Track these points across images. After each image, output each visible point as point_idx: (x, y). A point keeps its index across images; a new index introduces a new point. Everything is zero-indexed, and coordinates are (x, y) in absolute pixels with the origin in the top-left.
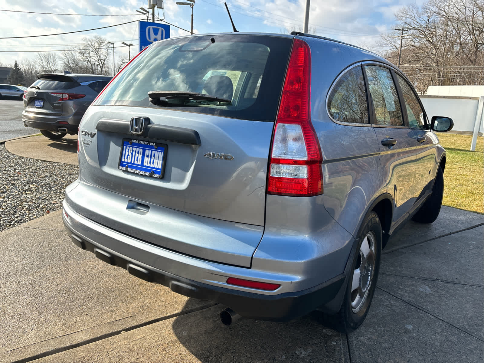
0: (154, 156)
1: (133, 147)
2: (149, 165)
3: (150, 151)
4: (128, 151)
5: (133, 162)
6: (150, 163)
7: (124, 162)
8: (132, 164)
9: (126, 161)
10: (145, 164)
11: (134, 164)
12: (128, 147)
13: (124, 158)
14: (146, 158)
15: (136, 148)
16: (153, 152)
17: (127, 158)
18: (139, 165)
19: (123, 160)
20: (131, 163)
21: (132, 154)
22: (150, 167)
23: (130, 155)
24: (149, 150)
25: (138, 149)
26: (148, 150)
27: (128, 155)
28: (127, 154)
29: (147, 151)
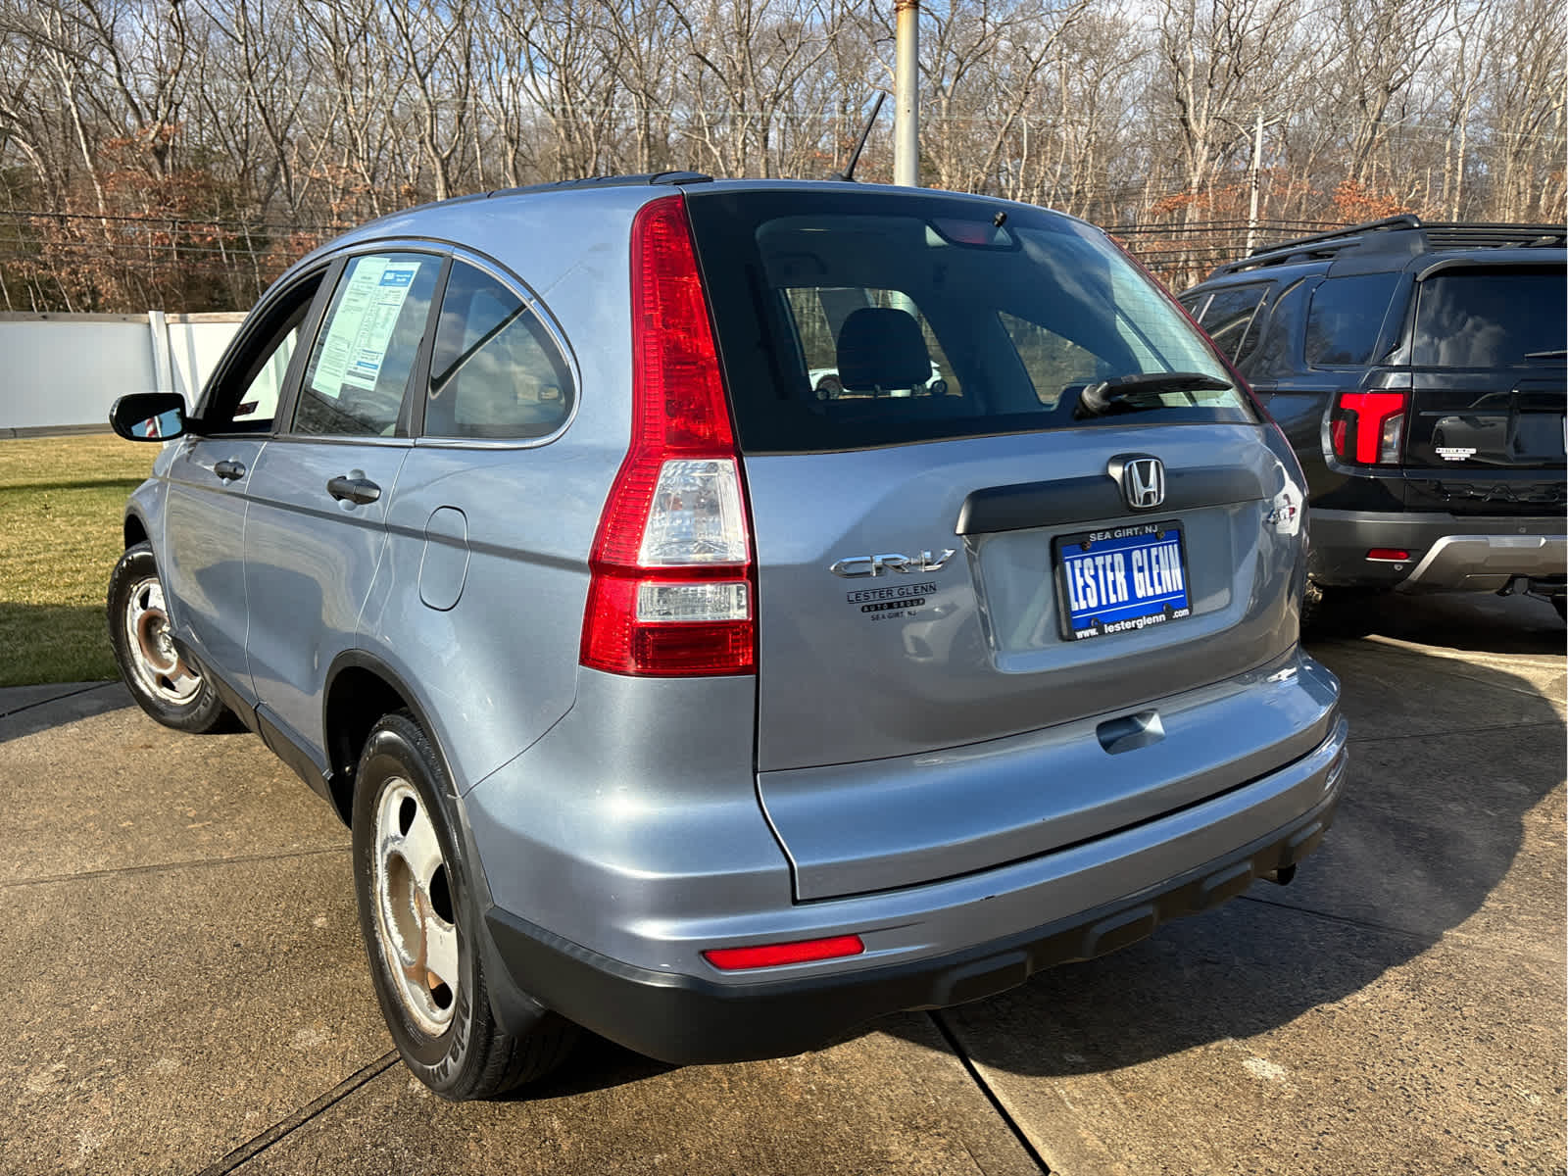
0: (1158, 562)
1: (1093, 557)
2: (1150, 593)
3: (1145, 551)
4: (1082, 575)
5: (1104, 602)
6: (1152, 585)
7: (1081, 612)
8: (1106, 607)
9: (1083, 606)
10: (1140, 594)
11: (1109, 605)
12: (1078, 563)
13: (1077, 600)
14: (1138, 577)
15: (1104, 555)
16: (1154, 551)
17: (1085, 598)
18: (1124, 603)
19: (1075, 607)
20: (1100, 607)
21: (1095, 577)
22: (1156, 597)
23: (1091, 582)
24: (1141, 549)
25: (1109, 558)
26: (1138, 552)
27: (1086, 586)
28: (1080, 583)
29: (1136, 555)
